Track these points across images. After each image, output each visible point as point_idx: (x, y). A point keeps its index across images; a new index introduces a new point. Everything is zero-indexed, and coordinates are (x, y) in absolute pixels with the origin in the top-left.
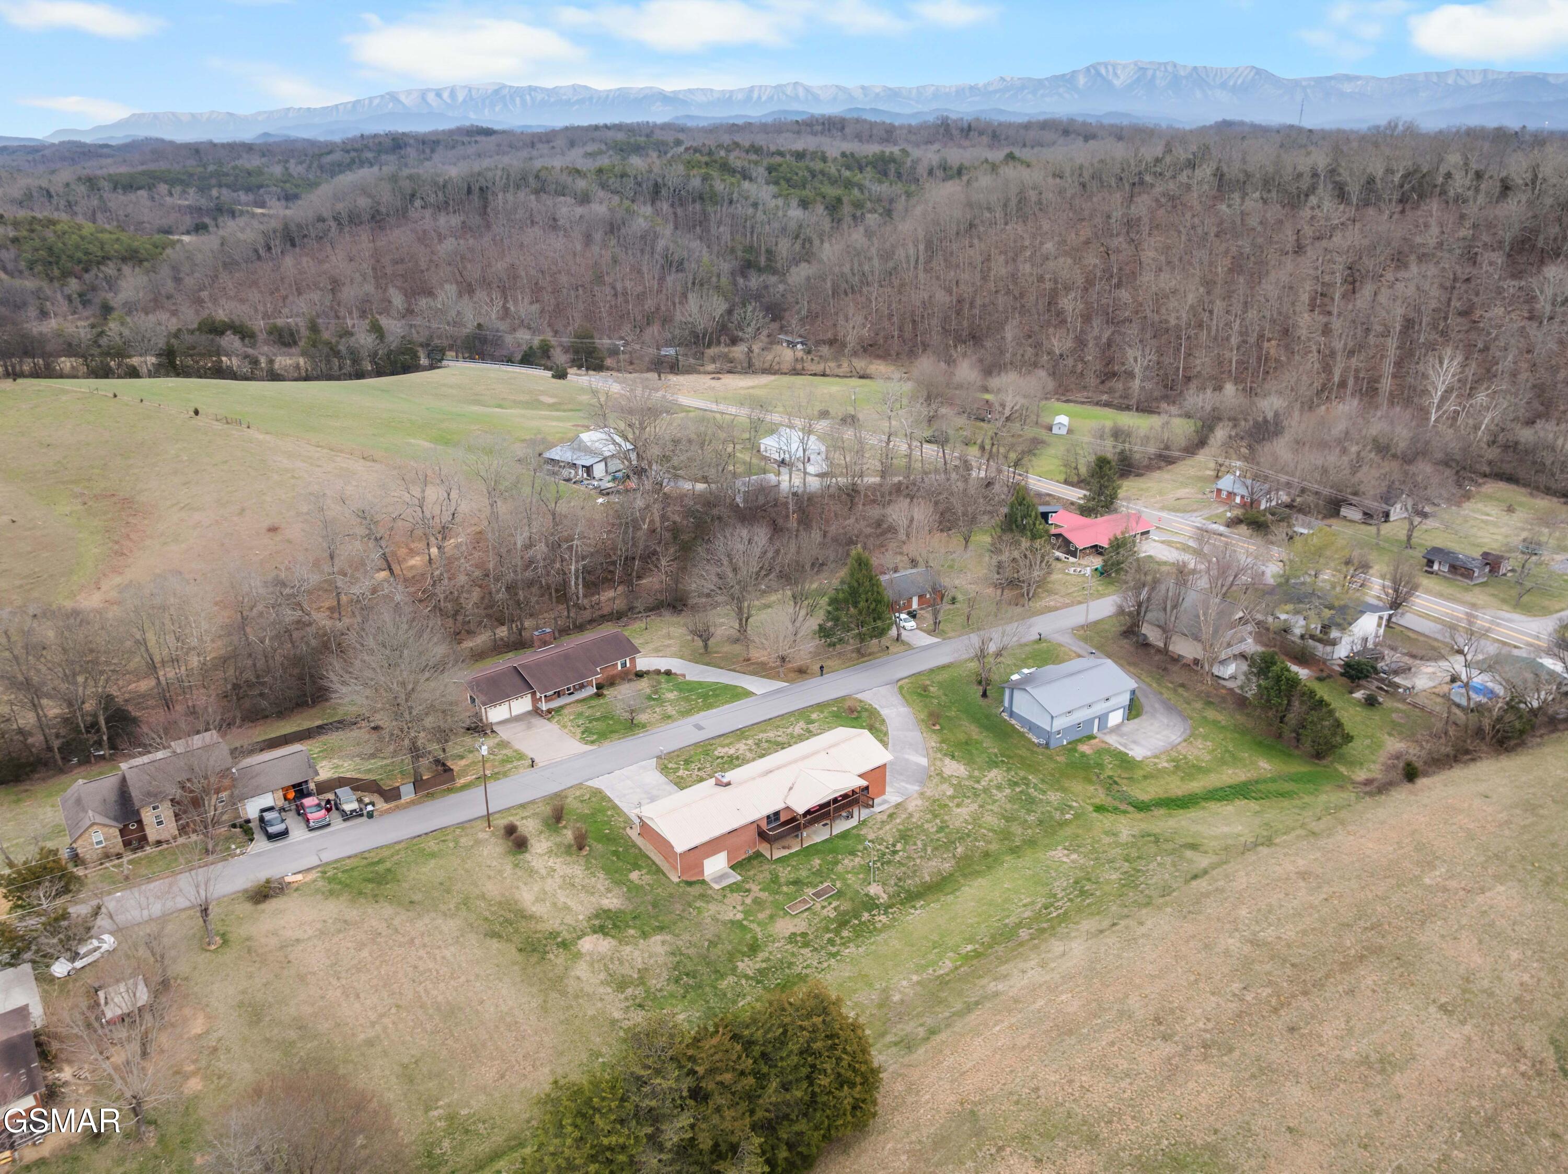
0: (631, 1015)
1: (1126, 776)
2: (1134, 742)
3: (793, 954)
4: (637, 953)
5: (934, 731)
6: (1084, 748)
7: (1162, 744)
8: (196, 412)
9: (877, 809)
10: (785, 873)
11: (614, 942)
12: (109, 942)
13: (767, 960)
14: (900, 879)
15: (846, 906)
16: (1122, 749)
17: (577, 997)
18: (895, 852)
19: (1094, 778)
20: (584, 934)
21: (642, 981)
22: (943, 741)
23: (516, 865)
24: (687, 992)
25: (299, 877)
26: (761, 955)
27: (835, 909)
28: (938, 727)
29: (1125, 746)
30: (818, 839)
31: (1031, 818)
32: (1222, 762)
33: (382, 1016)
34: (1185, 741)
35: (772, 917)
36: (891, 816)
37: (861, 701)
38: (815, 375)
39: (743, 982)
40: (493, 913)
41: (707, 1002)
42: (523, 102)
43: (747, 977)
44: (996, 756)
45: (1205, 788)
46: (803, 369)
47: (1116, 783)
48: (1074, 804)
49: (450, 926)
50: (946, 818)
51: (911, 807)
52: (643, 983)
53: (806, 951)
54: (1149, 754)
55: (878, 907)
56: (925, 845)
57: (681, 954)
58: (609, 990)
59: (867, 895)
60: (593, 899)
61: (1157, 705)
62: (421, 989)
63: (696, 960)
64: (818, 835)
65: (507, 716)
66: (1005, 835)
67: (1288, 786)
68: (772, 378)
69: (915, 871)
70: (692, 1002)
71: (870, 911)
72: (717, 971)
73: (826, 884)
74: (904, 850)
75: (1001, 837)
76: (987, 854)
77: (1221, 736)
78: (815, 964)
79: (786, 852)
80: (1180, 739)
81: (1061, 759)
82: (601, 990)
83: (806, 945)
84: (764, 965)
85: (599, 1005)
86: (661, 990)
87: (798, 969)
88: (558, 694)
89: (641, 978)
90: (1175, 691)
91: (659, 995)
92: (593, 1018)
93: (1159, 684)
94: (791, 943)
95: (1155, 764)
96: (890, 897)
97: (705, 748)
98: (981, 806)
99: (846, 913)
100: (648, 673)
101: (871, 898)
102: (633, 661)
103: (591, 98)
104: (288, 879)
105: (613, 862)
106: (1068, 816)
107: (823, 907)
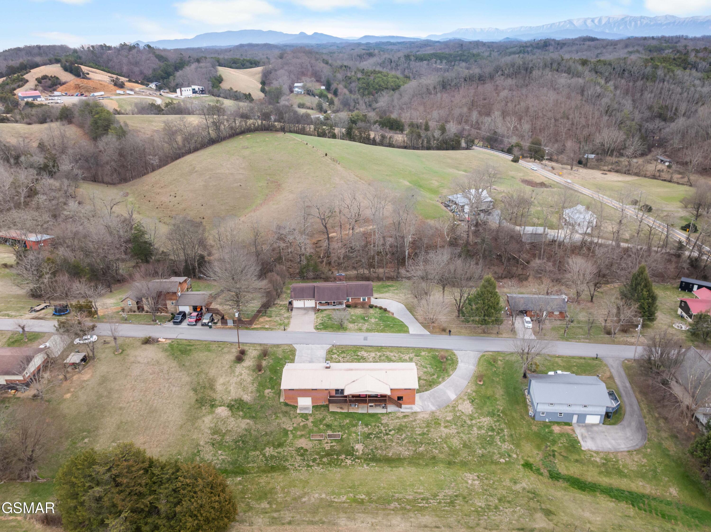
0: (207, 446)
1: (565, 454)
2: (593, 438)
3: (292, 457)
4: (234, 423)
5: (477, 384)
6: (556, 429)
7: (609, 446)
8: (326, 155)
9: (402, 410)
10: (329, 419)
11: (230, 413)
12: (95, 338)
13: (280, 453)
14: (376, 448)
15: (337, 447)
16: (580, 438)
17: (196, 428)
18: (387, 434)
19: (543, 447)
20: (224, 406)
21: (224, 435)
22: (476, 392)
23: (231, 367)
24: (236, 448)
25: (164, 340)
26: (280, 450)
27: (331, 446)
28: (481, 383)
29: (584, 437)
30: (360, 411)
31: (480, 452)
32: (643, 476)
33: (133, 401)
34: (629, 451)
35: (302, 436)
36: (405, 416)
37: (454, 355)
38: (665, 180)
39: (261, 456)
40: (203, 382)
41: (239, 457)
42: (636, 24)
43: (264, 455)
44: (498, 411)
45: (611, 484)
46: (659, 176)
47: (554, 456)
48: (515, 456)
49: (186, 379)
50: (432, 430)
51: (419, 417)
52: (223, 436)
53: (299, 458)
54: (594, 449)
55: (353, 455)
56: (405, 438)
57: (250, 432)
58: (209, 432)
59: (352, 447)
60: (242, 393)
61: (633, 424)
62: (153, 398)
63: (252, 437)
64: (361, 409)
65: (303, 306)
66: (455, 452)
67: (675, 512)
68: (637, 178)
69: (388, 448)
70: (233, 454)
71: (347, 455)
72: (256, 447)
73: (340, 433)
74: (392, 436)
75: (452, 453)
76: (434, 458)
77: (660, 460)
78: (297, 465)
79: (339, 410)
80: (626, 449)
81: (535, 428)
82: (206, 430)
83: (302, 455)
84: (276, 454)
85: (200, 436)
86: (227, 442)
87: (287, 464)
88: (328, 304)
89: (225, 433)
90: (657, 419)
91: (224, 443)
92: (193, 440)
93: (649, 412)
94: (296, 451)
95: (592, 456)
96: (362, 454)
97: (357, 348)
98: (458, 433)
99: (335, 450)
100: (376, 307)
101: (353, 450)
102: (369, 299)
103: (674, 22)
104: (160, 340)
105: (266, 381)
106: (502, 460)
107: (327, 443)
